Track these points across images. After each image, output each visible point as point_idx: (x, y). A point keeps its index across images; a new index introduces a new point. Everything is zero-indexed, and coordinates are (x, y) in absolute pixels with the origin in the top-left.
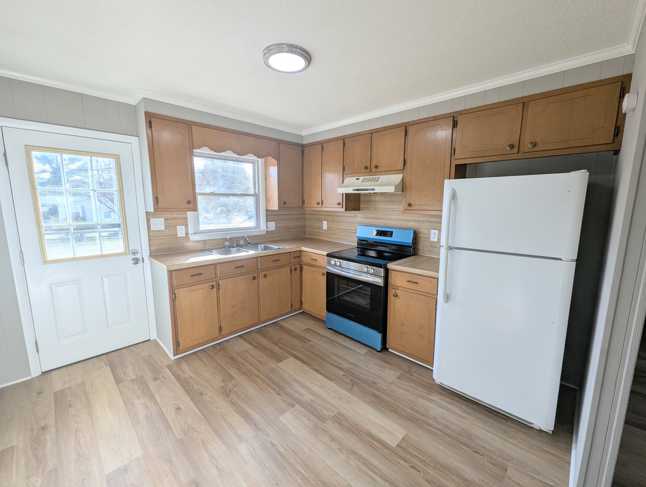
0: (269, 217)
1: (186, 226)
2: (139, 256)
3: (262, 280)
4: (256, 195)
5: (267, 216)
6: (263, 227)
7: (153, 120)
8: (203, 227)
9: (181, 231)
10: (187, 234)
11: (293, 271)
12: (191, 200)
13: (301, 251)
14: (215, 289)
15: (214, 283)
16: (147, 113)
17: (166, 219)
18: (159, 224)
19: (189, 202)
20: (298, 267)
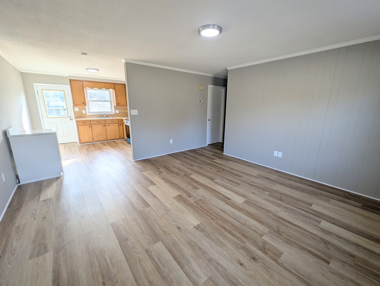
0: (116, 109)
1: (85, 110)
2: (71, 118)
3: (107, 127)
4: (111, 101)
5: (115, 108)
6: (114, 111)
7: (71, 81)
8: (91, 111)
9: (84, 112)
10: (86, 113)
11: (120, 125)
12: (84, 102)
13: (122, 119)
14: (90, 127)
15: (90, 126)
16: (70, 79)
17: (79, 108)
18: (77, 109)
19: (83, 103)
20: (122, 124)
